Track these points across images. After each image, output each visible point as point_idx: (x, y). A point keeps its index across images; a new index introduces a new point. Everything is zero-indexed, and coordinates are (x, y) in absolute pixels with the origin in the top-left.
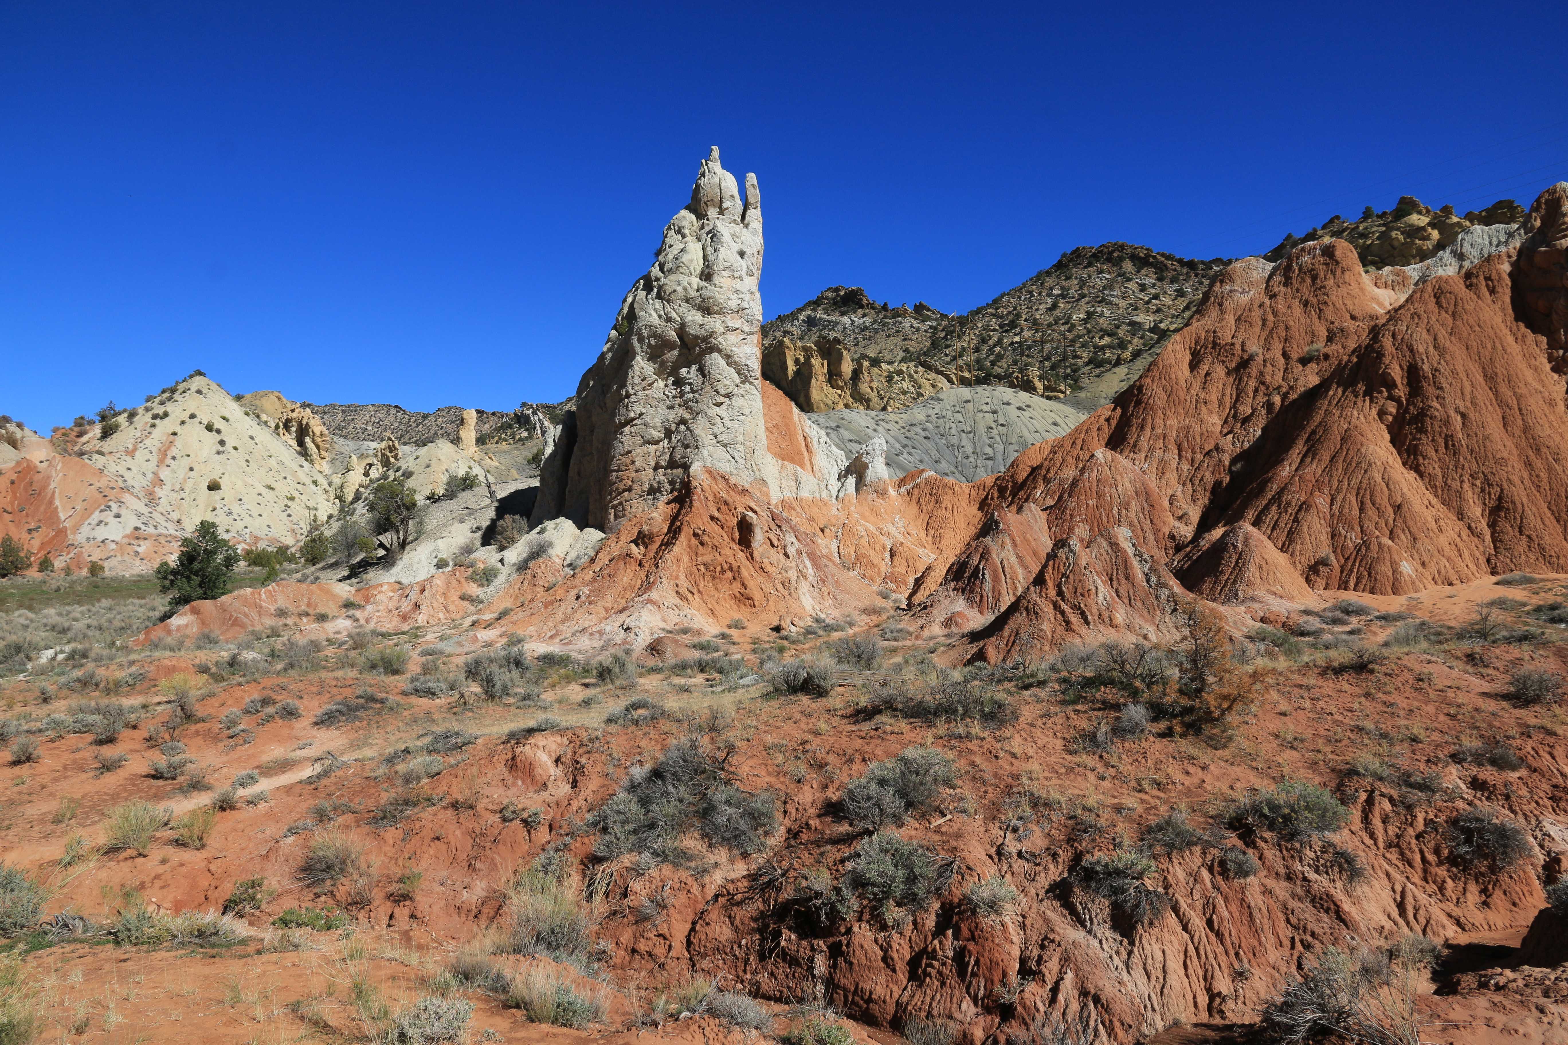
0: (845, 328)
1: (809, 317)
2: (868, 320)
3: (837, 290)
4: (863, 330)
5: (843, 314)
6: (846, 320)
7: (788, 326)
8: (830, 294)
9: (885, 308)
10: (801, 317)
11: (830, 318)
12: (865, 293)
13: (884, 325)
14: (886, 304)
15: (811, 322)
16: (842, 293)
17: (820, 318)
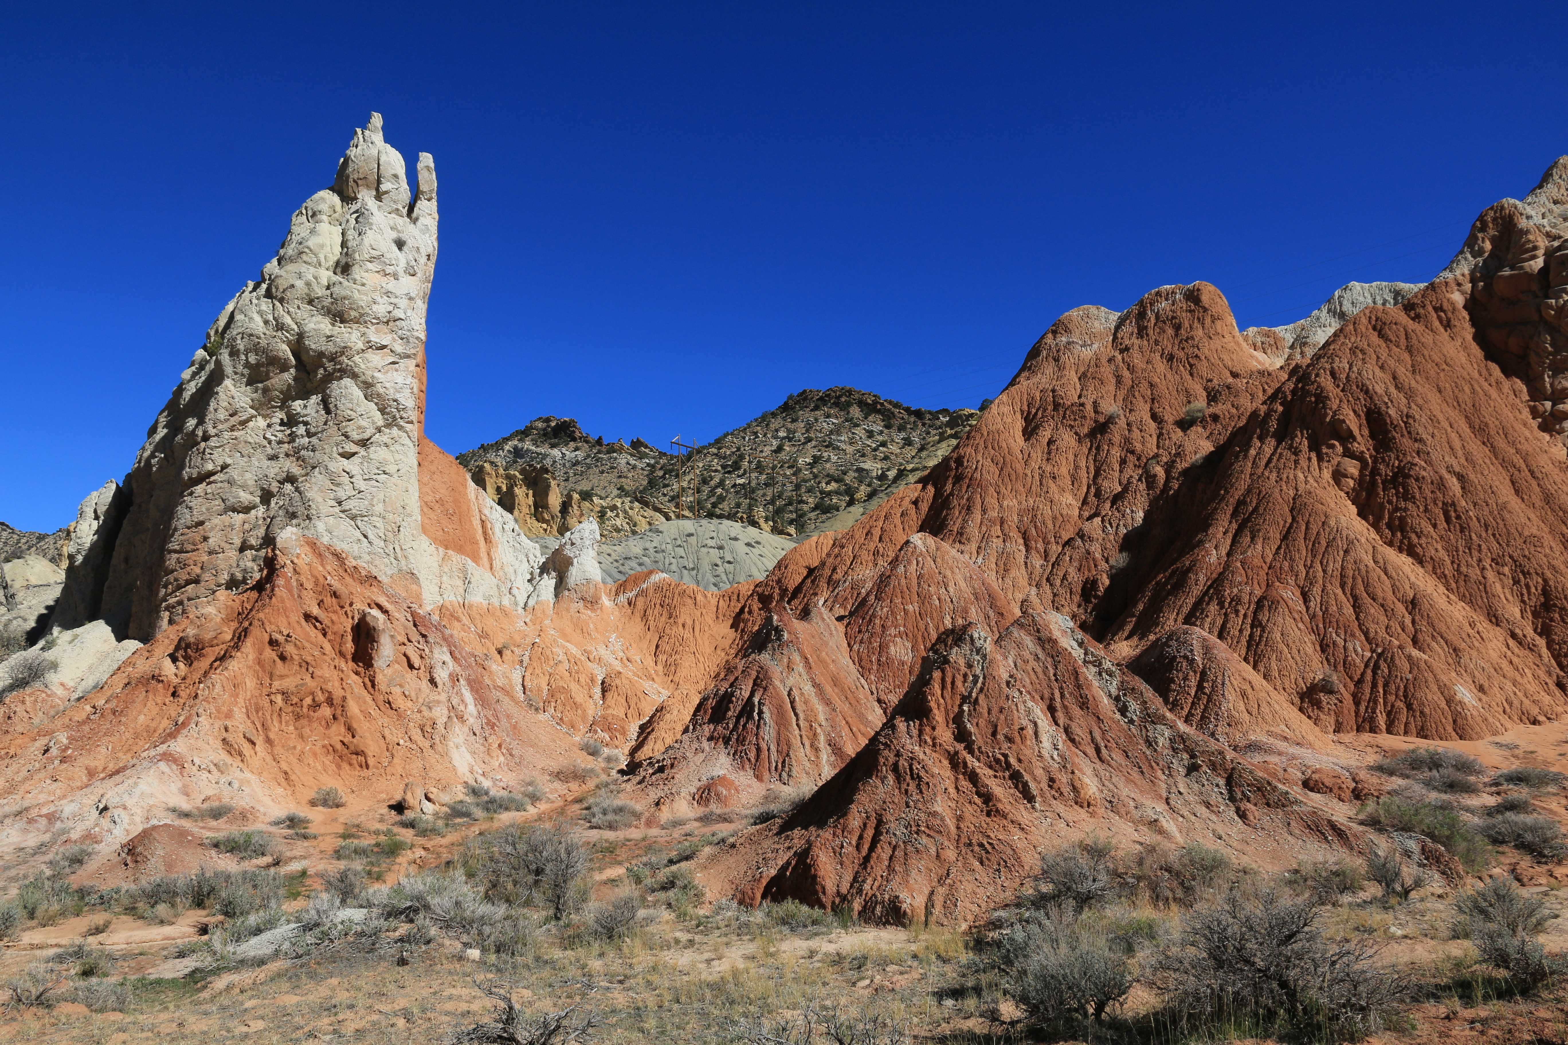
0: (555, 462)
1: (515, 448)
2: (580, 454)
3: (548, 420)
4: (574, 465)
5: (553, 446)
6: (556, 452)
7: (491, 456)
8: (540, 425)
9: (599, 442)
10: (507, 448)
11: (539, 450)
12: (578, 426)
13: (597, 460)
14: (600, 438)
15: (517, 453)
16: (553, 424)
17: (528, 450)
